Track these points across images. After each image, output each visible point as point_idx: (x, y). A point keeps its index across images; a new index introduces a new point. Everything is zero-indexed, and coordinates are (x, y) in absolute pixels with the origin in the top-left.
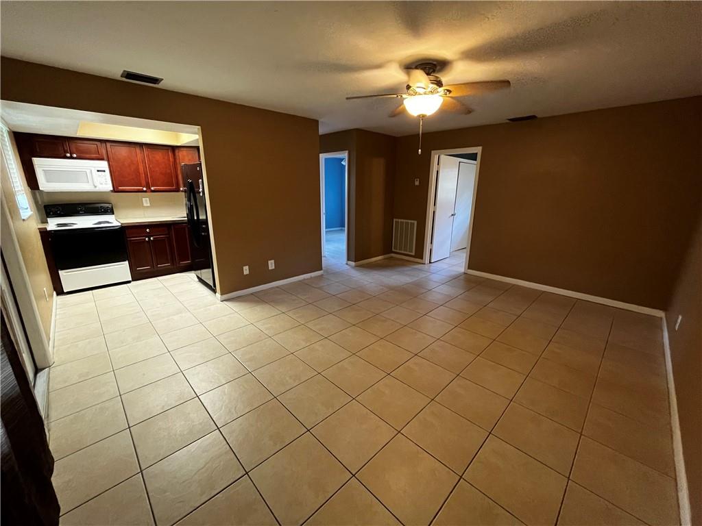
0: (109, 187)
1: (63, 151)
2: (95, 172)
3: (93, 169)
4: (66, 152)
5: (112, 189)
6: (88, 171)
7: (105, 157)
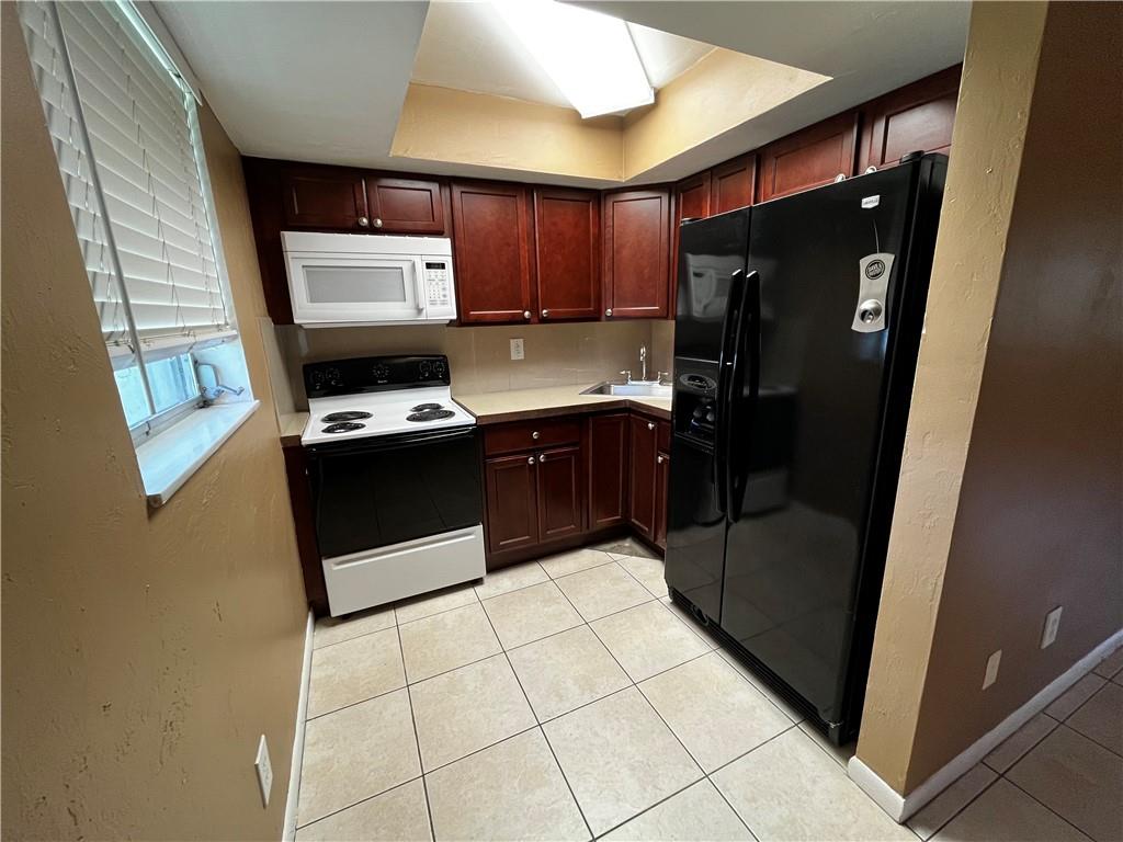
0: (449, 311)
1: (352, 213)
2: (421, 267)
3: (417, 260)
4: (359, 213)
5: (455, 317)
6: (406, 267)
7: (447, 228)
